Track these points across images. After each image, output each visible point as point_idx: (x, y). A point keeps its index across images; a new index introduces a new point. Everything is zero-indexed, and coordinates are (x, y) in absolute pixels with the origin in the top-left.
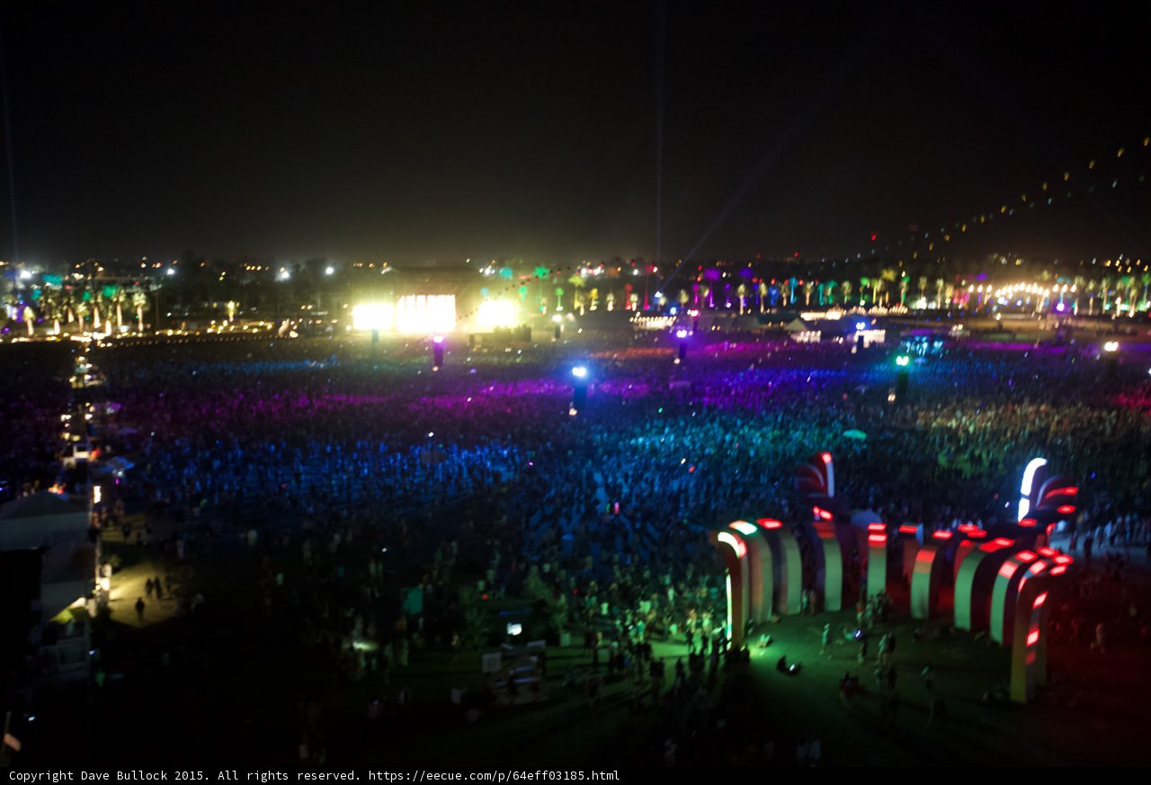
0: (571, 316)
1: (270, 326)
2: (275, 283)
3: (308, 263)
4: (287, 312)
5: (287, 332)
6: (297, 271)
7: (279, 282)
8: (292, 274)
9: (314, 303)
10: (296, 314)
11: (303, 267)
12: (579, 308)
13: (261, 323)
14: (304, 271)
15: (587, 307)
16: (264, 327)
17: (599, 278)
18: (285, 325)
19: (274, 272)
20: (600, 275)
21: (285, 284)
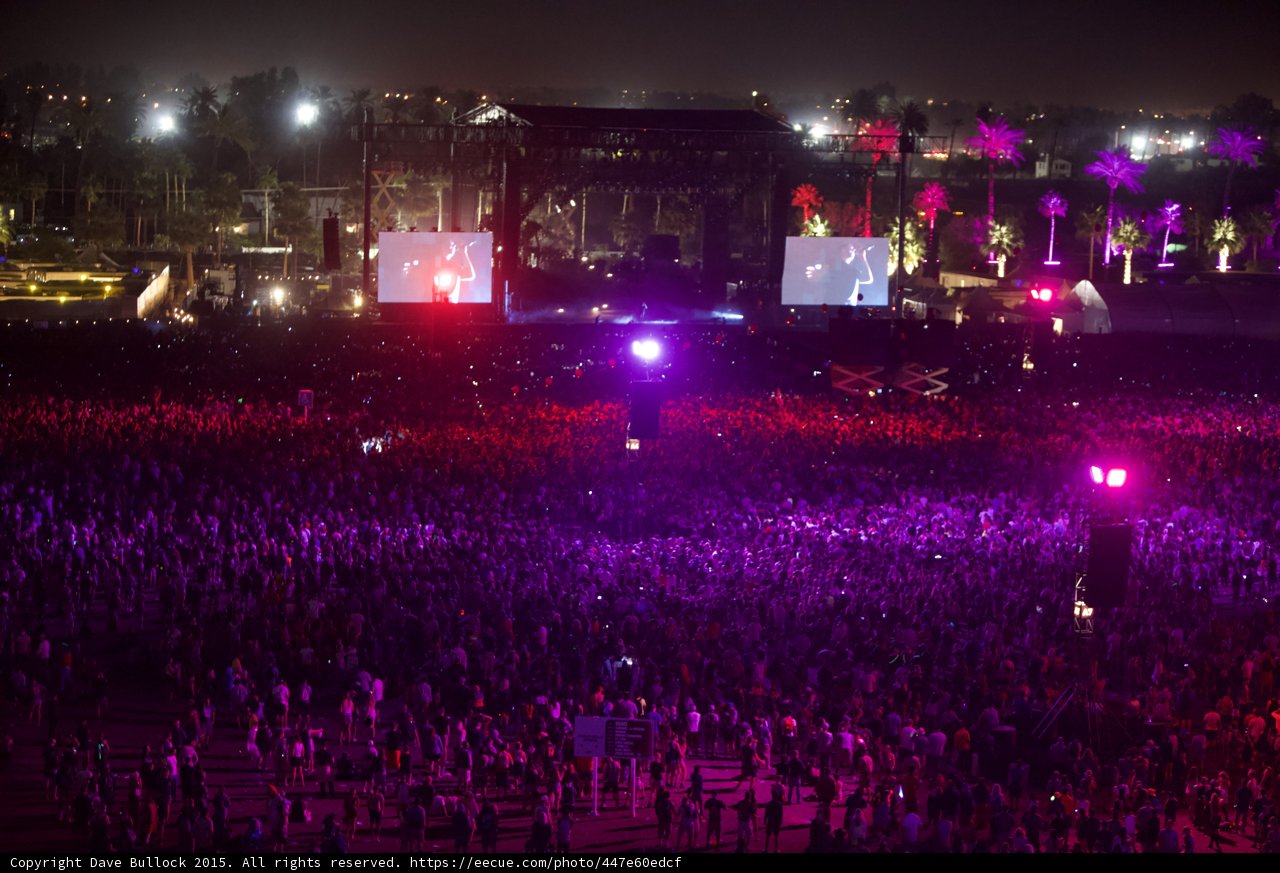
0: (1085, 289)
1: (108, 284)
2: (133, 149)
3: (239, 84)
4: (164, 243)
5: (162, 306)
6: (204, 109)
7: (146, 143)
8: (186, 121)
9: (252, 214)
10: (191, 250)
11: (222, 99)
12: (1118, 261)
13: (83, 277)
14: (225, 111)
15: (1145, 261)
16: (94, 288)
17: (1188, 165)
18: (157, 287)
19: (126, 114)
20: (1196, 154)
21: (165, 150)
